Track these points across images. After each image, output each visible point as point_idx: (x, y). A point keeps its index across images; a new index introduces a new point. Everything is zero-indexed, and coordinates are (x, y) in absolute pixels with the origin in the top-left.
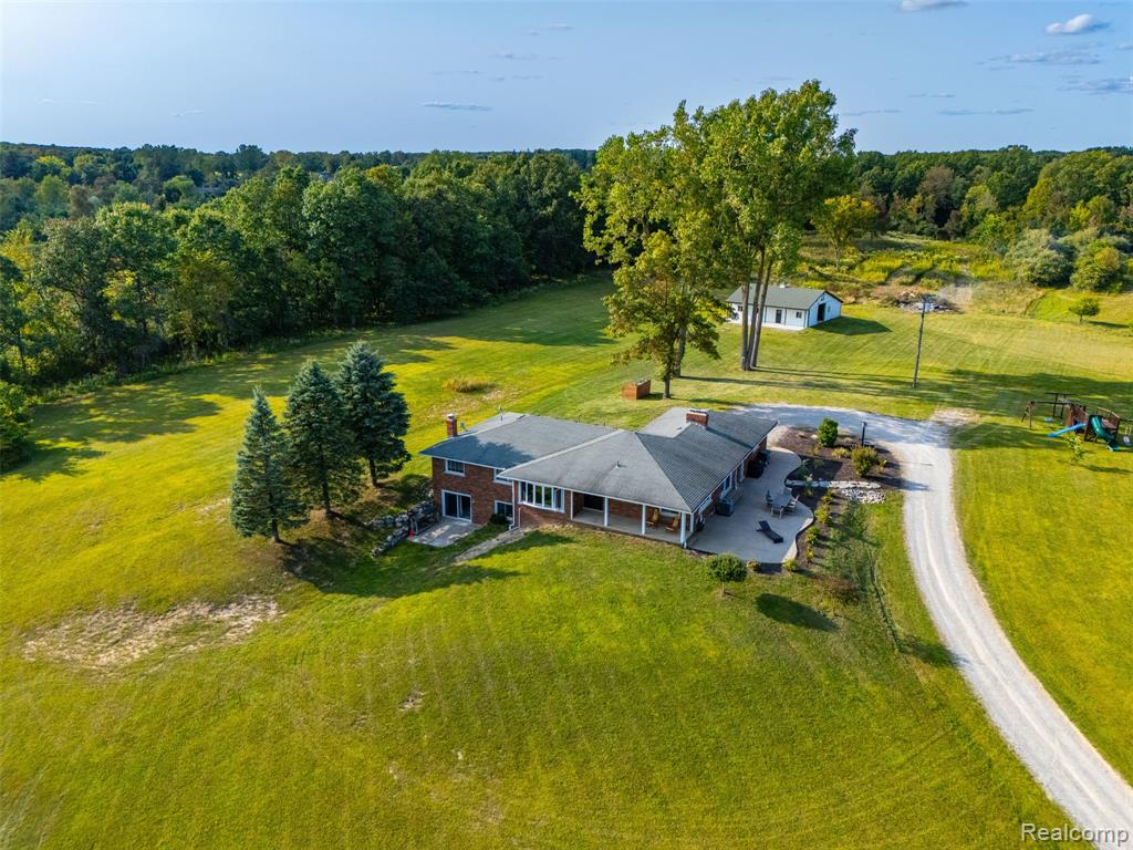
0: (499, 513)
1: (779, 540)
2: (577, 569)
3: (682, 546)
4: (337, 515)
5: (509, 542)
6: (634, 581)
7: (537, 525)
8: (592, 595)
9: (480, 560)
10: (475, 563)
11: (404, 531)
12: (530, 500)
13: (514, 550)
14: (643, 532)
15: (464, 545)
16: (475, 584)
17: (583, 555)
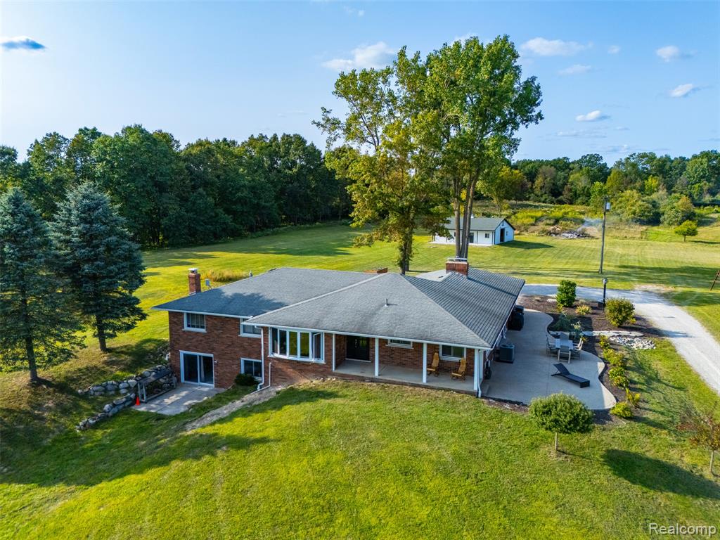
0: (246, 372)
1: (585, 384)
2: (348, 429)
3: (475, 394)
4: (45, 382)
5: (257, 403)
6: (430, 441)
7: (292, 380)
8: (374, 464)
9: (217, 426)
10: (209, 430)
11: (128, 399)
12: (283, 351)
13: (263, 411)
14: (424, 381)
15: (199, 411)
16: (207, 458)
17: (353, 411)
